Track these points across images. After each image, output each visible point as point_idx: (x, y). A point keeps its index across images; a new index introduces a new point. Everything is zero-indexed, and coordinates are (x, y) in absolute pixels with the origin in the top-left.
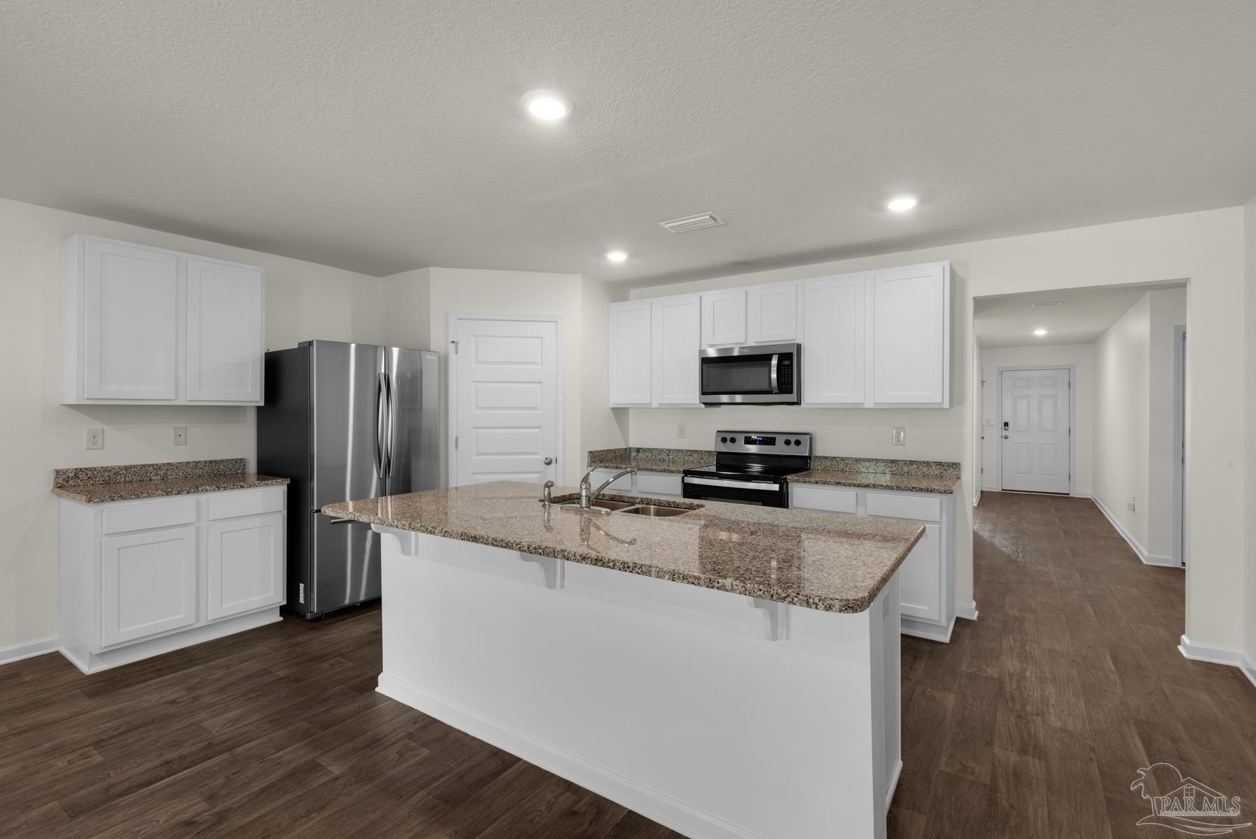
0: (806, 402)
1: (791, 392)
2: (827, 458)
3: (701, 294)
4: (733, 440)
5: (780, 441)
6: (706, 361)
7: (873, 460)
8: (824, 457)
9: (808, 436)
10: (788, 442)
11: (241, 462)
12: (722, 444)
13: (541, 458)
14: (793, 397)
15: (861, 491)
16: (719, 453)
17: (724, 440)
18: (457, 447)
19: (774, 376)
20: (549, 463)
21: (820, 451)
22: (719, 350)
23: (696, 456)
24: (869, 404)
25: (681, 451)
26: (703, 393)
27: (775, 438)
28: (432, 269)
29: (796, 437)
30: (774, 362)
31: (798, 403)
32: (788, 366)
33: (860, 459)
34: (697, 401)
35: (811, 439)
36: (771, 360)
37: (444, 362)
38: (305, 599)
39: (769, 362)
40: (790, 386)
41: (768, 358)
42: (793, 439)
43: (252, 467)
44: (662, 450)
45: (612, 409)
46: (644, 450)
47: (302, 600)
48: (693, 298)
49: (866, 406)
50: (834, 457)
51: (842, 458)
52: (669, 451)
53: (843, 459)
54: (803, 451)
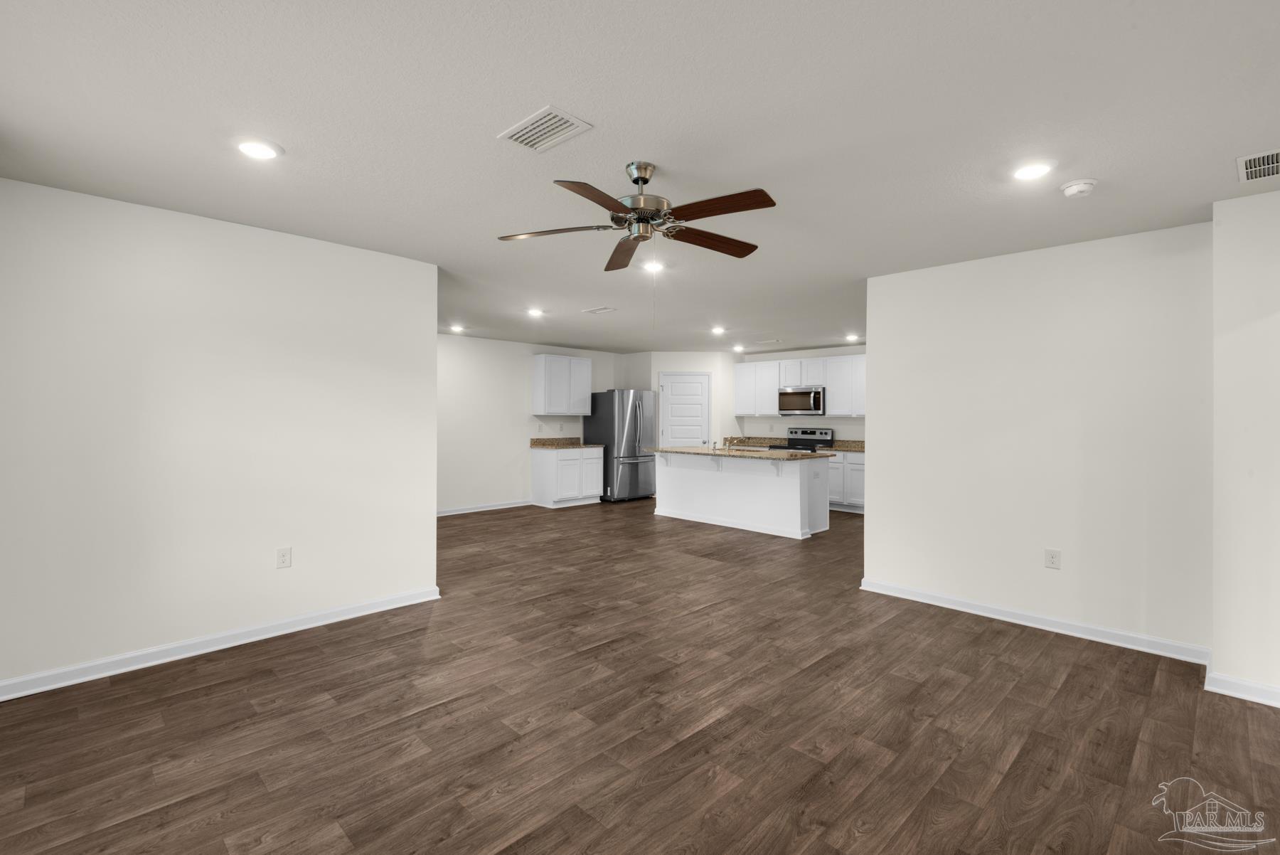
0: (829, 414)
1: (820, 410)
3: (780, 361)
4: (796, 433)
5: (818, 432)
6: (783, 395)
8: (840, 440)
10: (821, 433)
11: (579, 439)
12: (790, 435)
13: (701, 440)
14: (822, 412)
15: (845, 453)
16: (789, 439)
17: (791, 433)
18: (663, 434)
19: (812, 402)
20: (705, 443)
21: (837, 437)
22: (793, 389)
23: (777, 439)
24: (854, 416)
25: (771, 438)
26: (780, 410)
27: (815, 432)
28: (652, 352)
29: (826, 431)
30: (812, 395)
32: (819, 397)
34: (777, 413)
35: (832, 432)
37: (656, 396)
38: (611, 493)
39: (810, 395)
40: (820, 407)
41: (810, 393)
42: (824, 431)
43: (582, 441)
44: (761, 438)
45: (736, 417)
46: (752, 438)
47: (609, 494)
48: (776, 363)
50: (844, 439)
51: (847, 439)
52: (765, 438)
54: (829, 437)
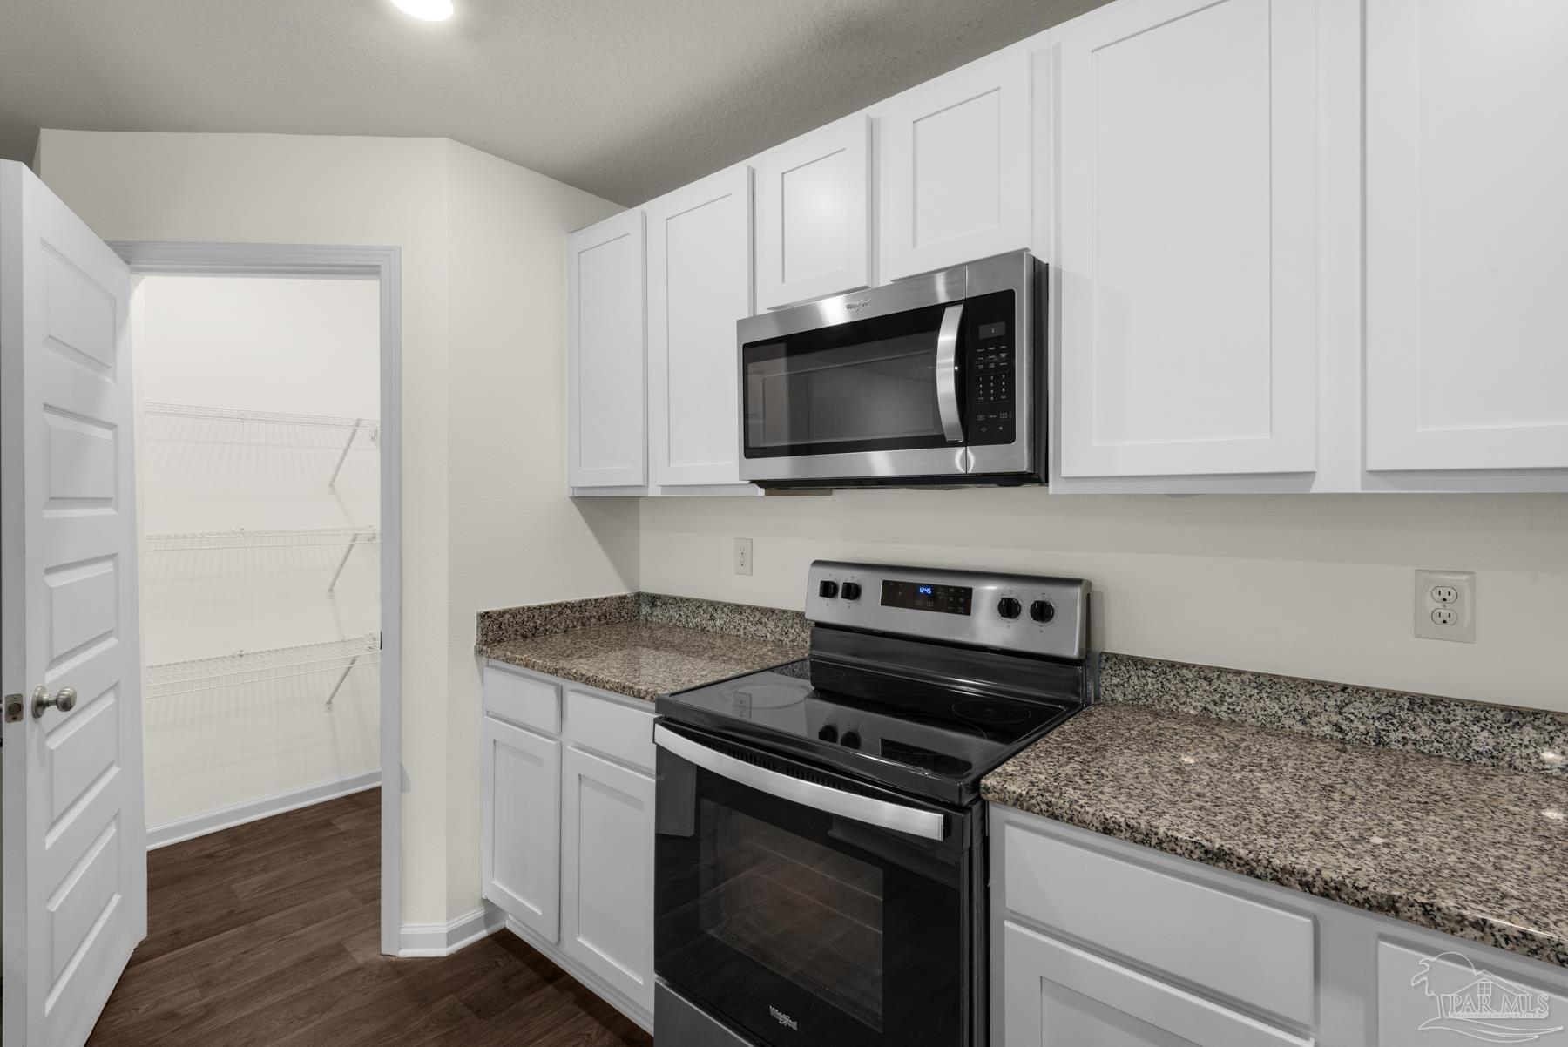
0: (1065, 473)
1: (1008, 437)
2: (1145, 663)
4: (854, 591)
7: (1328, 687)
8: (1135, 661)
9: (1078, 591)
10: (1008, 609)
12: (824, 600)
14: (1016, 456)
16: (818, 625)
17: (829, 588)
19: (946, 385)
21: (1119, 638)
23: (771, 625)
27: (969, 591)
29: (1038, 591)
30: (947, 337)
31: (1037, 475)
32: (996, 341)
33: (1274, 679)
34: (738, 475)
35: (1088, 600)
36: (937, 328)
39: (926, 336)
40: (1004, 416)
42: (1025, 595)
49: (1318, 487)
50: (1172, 665)
51: (1202, 668)
52: (714, 605)
53: (1207, 674)
54: (1062, 639)
